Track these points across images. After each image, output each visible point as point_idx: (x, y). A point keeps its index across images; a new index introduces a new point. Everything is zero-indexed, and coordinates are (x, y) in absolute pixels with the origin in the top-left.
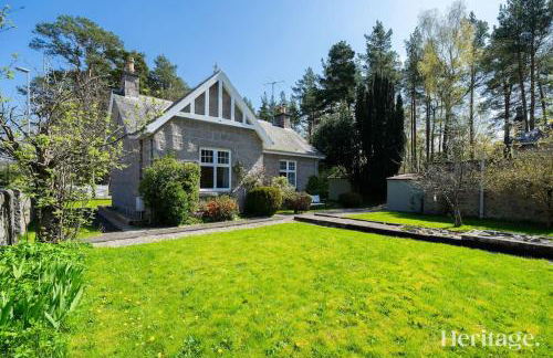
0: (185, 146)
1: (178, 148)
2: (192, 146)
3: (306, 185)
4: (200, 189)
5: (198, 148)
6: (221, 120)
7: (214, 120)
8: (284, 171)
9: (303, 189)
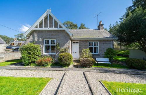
0: (38, 39)
1: (37, 40)
2: (40, 39)
3: (105, 52)
4: (44, 53)
5: (43, 40)
6: (49, 28)
7: (46, 29)
8: (92, 46)
9: (103, 54)
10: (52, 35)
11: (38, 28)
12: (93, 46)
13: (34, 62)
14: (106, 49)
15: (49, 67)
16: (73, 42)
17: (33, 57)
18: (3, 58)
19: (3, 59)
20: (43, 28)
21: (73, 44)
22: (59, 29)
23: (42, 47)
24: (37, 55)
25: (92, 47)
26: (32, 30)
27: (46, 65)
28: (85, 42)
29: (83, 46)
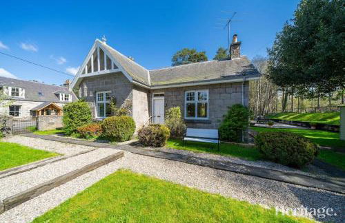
0: (88, 94)
1: (86, 95)
2: (91, 92)
3: (224, 116)
4: (96, 117)
5: (95, 93)
6: (100, 72)
7: (96, 73)
8: (192, 102)
9: (219, 121)
10: (107, 83)
11: (87, 75)
12: (196, 101)
13: (75, 131)
14: (229, 107)
15: (92, 140)
16: (154, 93)
17: (76, 121)
18: (53, 124)
19: (53, 126)
20: (93, 73)
21: (153, 98)
22: (113, 70)
23: (93, 107)
24: (83, 120)
25: (194, 105)
26: (79, 78)
27: (88, 136)
28: (176, 93)
29: (172, 101)
